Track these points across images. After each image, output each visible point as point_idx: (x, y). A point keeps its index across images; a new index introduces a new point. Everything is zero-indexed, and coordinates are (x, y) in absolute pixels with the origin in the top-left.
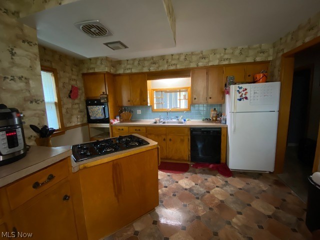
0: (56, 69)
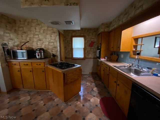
0: (85, 36)
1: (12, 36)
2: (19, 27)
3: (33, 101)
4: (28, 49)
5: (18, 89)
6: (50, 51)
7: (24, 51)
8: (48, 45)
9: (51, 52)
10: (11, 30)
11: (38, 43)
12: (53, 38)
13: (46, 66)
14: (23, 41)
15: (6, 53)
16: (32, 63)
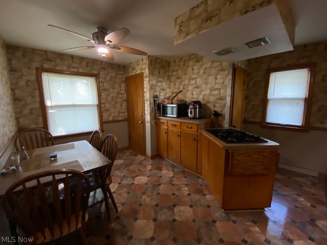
1: (164, 85)
2: (173, 71)
3: (175, 182)
4: (179, 103)
5: (162, 157)
6: (210, 106)
7: (175, 105)
8: (210, 95)
9: (212, 109)
10: (163, 78)
11: (194, 93)
12: (220, 81)
13: (200, 131)
14: (176, 90)
15: (156, 108)
16: (181, 123)
